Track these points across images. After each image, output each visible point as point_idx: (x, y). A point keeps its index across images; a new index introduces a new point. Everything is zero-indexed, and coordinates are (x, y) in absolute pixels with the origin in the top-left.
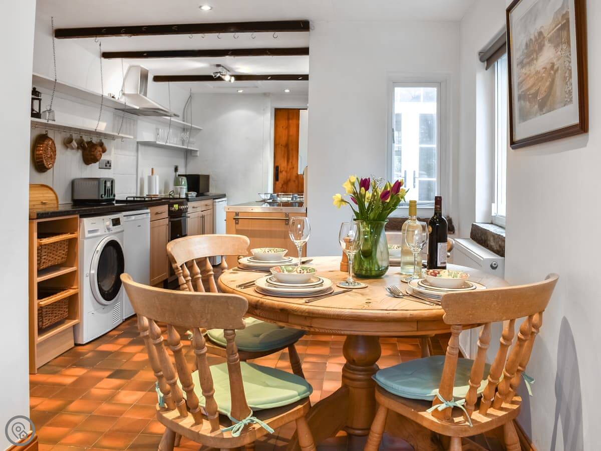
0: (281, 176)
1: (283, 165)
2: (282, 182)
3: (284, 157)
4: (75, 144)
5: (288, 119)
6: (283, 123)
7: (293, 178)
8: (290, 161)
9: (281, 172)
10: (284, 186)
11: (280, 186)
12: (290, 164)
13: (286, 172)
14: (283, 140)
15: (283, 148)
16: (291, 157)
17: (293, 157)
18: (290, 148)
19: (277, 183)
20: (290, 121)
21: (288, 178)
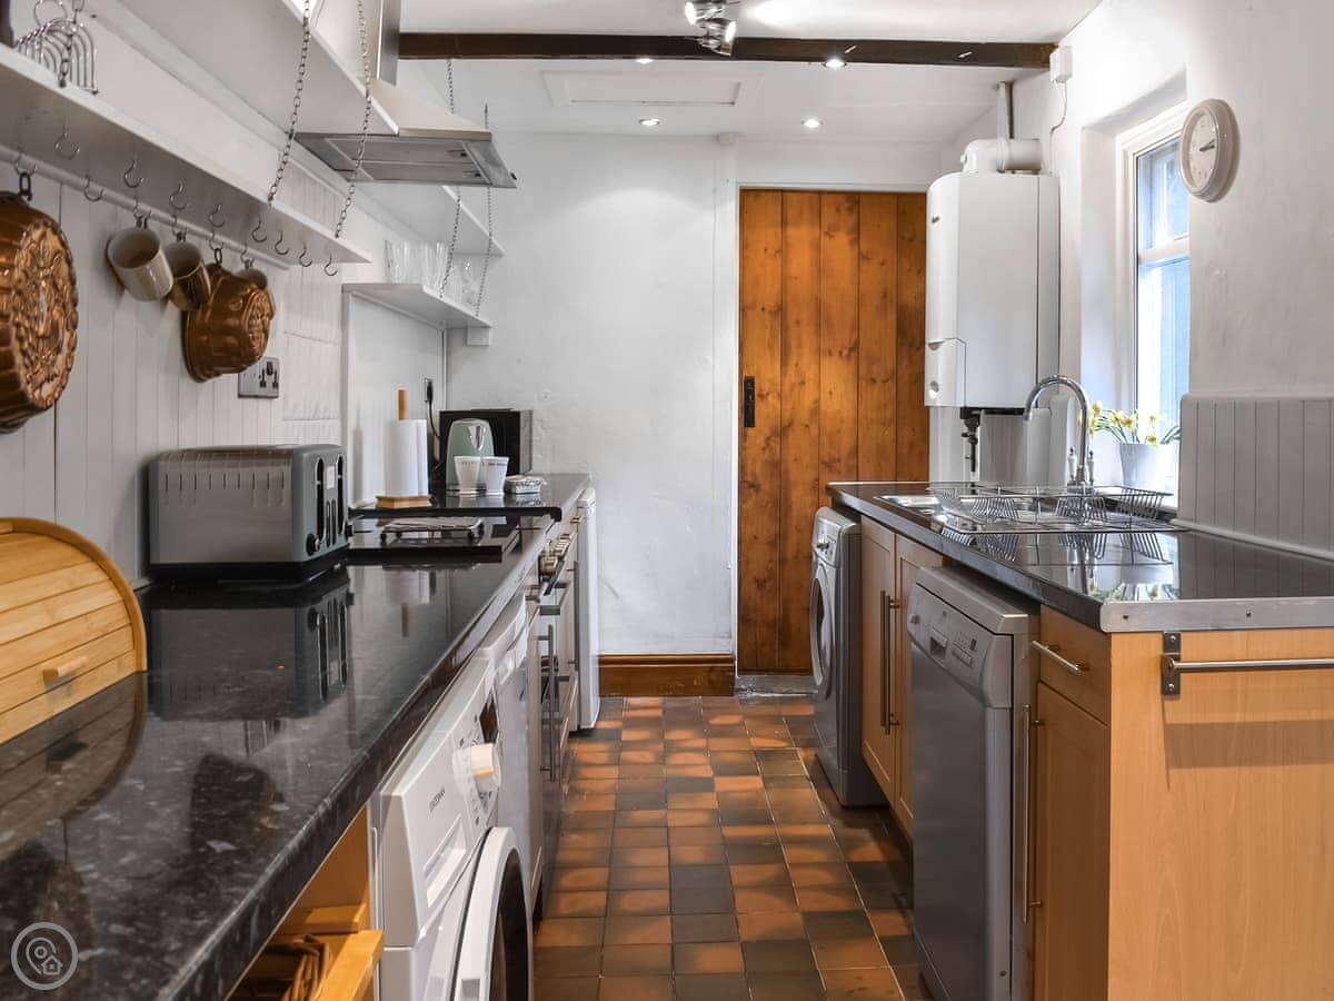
0: (761, 410)
1: (768, 373)
2: (767, 432)
3: (771, 348)
4: (162, 270)
5: (784, 223)
6: (768, 236)
7: (804, 416)
8: (793, 360)
9: (761, 396)
10: (772, 443)
11: (761, 441)
12: (791, 370)
13: (780, 396)
14: (769, 293)
15: (767, 317)
16: (794, 351)
17: (800, 346)
18: (792, 318)
19: (750, 431)
20: (791, 231)
21: (787, 415)
